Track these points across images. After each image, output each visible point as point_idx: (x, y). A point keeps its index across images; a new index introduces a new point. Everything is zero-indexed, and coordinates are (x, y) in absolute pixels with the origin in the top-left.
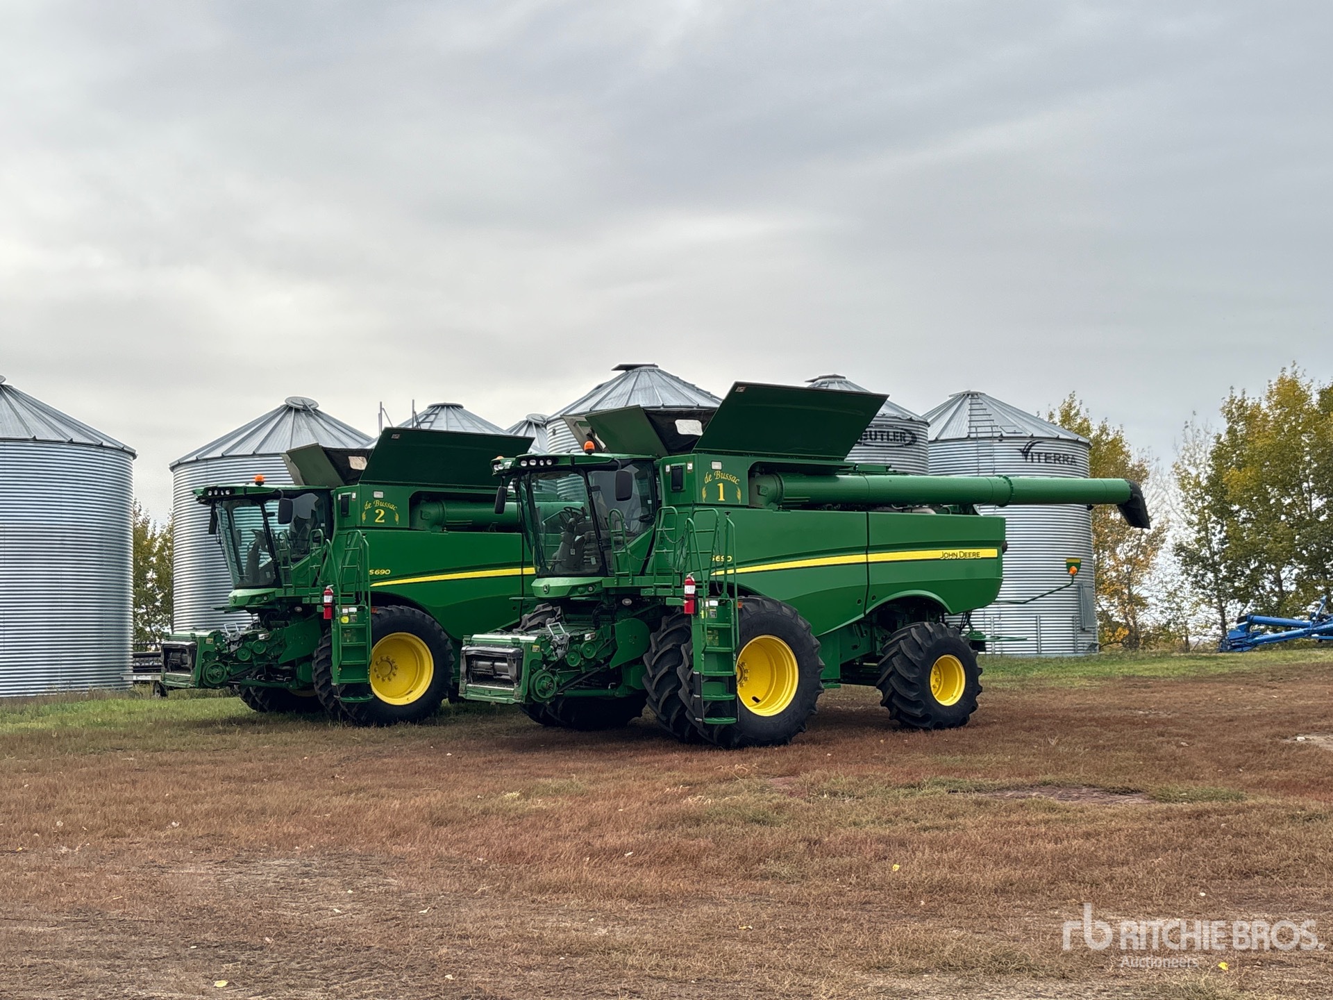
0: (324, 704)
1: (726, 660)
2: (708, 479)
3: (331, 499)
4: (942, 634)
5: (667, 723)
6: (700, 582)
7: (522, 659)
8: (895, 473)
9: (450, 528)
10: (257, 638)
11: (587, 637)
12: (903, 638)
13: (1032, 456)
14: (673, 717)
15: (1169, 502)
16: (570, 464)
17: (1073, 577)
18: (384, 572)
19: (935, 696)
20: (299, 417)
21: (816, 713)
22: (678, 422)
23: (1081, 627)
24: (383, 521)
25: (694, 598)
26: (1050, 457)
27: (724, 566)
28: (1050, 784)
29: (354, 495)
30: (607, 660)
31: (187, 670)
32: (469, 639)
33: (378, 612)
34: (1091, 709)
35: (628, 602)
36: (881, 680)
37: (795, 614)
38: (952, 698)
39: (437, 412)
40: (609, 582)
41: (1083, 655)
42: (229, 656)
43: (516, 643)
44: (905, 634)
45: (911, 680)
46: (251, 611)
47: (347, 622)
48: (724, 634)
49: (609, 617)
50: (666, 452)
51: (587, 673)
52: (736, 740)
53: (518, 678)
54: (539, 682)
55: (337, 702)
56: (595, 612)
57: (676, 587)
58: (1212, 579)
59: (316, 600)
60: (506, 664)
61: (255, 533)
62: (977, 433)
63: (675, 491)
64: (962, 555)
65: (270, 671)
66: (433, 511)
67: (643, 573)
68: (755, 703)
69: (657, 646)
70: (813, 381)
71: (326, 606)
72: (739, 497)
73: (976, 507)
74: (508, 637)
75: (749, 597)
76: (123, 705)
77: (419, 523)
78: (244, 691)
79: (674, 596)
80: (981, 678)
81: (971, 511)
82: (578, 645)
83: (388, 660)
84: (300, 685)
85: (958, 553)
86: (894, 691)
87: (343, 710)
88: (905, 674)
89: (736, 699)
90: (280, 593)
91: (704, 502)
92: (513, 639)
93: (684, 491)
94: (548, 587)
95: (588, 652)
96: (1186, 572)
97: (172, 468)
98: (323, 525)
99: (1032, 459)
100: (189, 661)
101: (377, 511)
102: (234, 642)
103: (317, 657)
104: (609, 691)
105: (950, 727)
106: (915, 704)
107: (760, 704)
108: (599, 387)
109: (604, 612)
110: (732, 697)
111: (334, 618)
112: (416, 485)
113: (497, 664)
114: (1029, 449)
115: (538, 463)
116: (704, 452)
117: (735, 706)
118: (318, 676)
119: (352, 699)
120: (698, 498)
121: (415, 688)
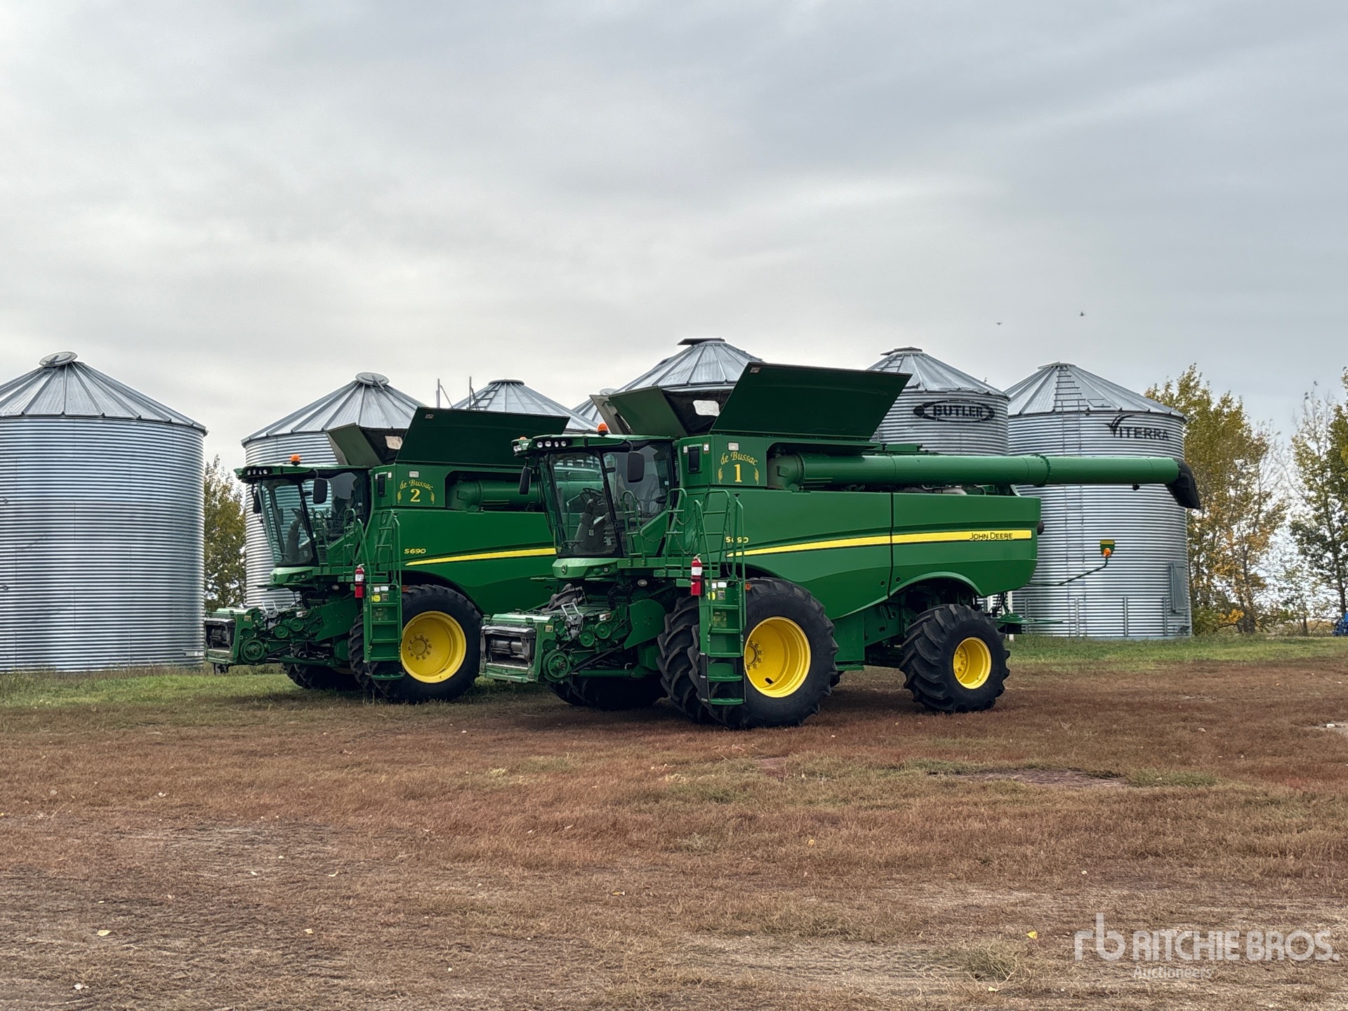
0: (359, 681)
1: (734, 641)
2: (724, 460)
3: (368, 478)
4: (967, 616)
5: (680, 703)
6: (707, 564)
7: (535, 639)
8: (926, 453)
9: (488, 507)
10: (295, 615)
11: (602, 617)
12: (926, 621)
13: (1121, 430)
14: (686, 697)
15: (1287, 478)
16: (583, 446)
17: (1107, 561)
18: (419, 551)
19: (959, 680)
20: (370, 394)
21: (829, 694)
22: (696, 403)
23: (1171, 609)
24: (419, 501)
25: (701, 579)
26: (1140, 432)
27: (735, 547)
28: (1035, 767)
29: (390, 475)
30: (622, 641)
31: (226, 647)
32: (488, 619)
33: (410, 591)
34: (1136, 693)
35: (643, 583)
36: (903, 663)
37: (808, 596)
38: (977, 681)
39: (497, 389)
40: (624, 563)
41: (1174, 638)
42: (268, 633)
43: (530, 623)
44: (929, 616)
45: (932, 662)
46: (294, 589)
47: (379, 600)
48: (732, 616)
49: (625, 598)
50: (685, 434)
51: (601, 653)
52: (745, 721)
53: (531, 657)
54: (552, 661)
55: (371, 680)
56: (610, 593)
57: (685, 568)
58: (1332, 558)
59: (349, 579)
60: (520, 644)
61: (295, 513)
62: (1062, 406)
63: (693, 472)
64: (993, 536)
65: (311, 649)
66: (469, 490)
67: (659, 554)
68: (768, 684)
69: (670, 627)
70: (888, 354)
71: (357, 584)
72: (757, 478)
73: (1013, 487)
74: (524, 617)
75: (762, 579)
76: (176, 680)
77: (455, 502)
78: (289, 668)
79: (684, 578)
80: (1008, 662)
81: (1008, 492)
82: (592, 625)
83: (422, 639)
84: (339, 663)
85: (989, 534)
86: (916, 674)
87: (377, 688)
88: (927, 656)
89: (743, 680)
90: (317, 571)
91: (720, 483)
92: (527, 619)
93: (701, 472)
94: (566, 568)
95: (603, 632)
96: (1304, 552)
97: (245, 444)
98: (360, 504)
99: (1121, 434)
100: (228, 638)
101: (412, 491)
102: (272, 620)
103: (352, 635)
104: (625, 672)
105: (974, 710)
106: (938, 687)
107: (773, 685)
108: (664, 362)
109: (620, 593)
110: (739, 677)
111: (365, 597)
112: (452, 465)
113: (513, 643)
114: (1117, 424)
115: (553, 445)
116: (722, 432)
117: (742, 687)
118: (353, 654)
119: (383, 676)
120: (713, 480)
121: (448, 666)
